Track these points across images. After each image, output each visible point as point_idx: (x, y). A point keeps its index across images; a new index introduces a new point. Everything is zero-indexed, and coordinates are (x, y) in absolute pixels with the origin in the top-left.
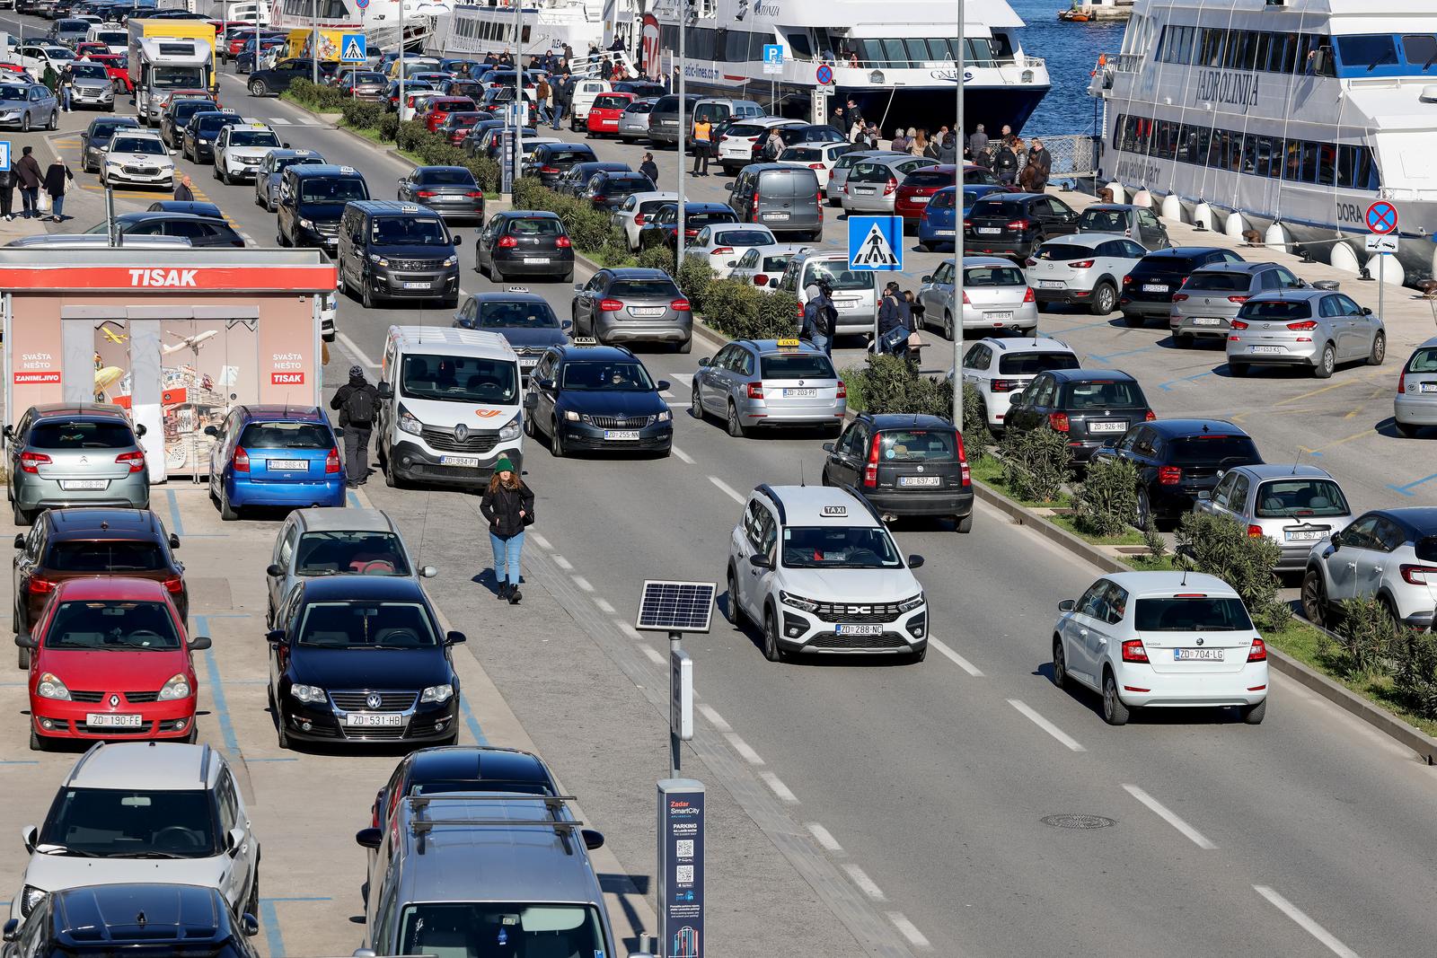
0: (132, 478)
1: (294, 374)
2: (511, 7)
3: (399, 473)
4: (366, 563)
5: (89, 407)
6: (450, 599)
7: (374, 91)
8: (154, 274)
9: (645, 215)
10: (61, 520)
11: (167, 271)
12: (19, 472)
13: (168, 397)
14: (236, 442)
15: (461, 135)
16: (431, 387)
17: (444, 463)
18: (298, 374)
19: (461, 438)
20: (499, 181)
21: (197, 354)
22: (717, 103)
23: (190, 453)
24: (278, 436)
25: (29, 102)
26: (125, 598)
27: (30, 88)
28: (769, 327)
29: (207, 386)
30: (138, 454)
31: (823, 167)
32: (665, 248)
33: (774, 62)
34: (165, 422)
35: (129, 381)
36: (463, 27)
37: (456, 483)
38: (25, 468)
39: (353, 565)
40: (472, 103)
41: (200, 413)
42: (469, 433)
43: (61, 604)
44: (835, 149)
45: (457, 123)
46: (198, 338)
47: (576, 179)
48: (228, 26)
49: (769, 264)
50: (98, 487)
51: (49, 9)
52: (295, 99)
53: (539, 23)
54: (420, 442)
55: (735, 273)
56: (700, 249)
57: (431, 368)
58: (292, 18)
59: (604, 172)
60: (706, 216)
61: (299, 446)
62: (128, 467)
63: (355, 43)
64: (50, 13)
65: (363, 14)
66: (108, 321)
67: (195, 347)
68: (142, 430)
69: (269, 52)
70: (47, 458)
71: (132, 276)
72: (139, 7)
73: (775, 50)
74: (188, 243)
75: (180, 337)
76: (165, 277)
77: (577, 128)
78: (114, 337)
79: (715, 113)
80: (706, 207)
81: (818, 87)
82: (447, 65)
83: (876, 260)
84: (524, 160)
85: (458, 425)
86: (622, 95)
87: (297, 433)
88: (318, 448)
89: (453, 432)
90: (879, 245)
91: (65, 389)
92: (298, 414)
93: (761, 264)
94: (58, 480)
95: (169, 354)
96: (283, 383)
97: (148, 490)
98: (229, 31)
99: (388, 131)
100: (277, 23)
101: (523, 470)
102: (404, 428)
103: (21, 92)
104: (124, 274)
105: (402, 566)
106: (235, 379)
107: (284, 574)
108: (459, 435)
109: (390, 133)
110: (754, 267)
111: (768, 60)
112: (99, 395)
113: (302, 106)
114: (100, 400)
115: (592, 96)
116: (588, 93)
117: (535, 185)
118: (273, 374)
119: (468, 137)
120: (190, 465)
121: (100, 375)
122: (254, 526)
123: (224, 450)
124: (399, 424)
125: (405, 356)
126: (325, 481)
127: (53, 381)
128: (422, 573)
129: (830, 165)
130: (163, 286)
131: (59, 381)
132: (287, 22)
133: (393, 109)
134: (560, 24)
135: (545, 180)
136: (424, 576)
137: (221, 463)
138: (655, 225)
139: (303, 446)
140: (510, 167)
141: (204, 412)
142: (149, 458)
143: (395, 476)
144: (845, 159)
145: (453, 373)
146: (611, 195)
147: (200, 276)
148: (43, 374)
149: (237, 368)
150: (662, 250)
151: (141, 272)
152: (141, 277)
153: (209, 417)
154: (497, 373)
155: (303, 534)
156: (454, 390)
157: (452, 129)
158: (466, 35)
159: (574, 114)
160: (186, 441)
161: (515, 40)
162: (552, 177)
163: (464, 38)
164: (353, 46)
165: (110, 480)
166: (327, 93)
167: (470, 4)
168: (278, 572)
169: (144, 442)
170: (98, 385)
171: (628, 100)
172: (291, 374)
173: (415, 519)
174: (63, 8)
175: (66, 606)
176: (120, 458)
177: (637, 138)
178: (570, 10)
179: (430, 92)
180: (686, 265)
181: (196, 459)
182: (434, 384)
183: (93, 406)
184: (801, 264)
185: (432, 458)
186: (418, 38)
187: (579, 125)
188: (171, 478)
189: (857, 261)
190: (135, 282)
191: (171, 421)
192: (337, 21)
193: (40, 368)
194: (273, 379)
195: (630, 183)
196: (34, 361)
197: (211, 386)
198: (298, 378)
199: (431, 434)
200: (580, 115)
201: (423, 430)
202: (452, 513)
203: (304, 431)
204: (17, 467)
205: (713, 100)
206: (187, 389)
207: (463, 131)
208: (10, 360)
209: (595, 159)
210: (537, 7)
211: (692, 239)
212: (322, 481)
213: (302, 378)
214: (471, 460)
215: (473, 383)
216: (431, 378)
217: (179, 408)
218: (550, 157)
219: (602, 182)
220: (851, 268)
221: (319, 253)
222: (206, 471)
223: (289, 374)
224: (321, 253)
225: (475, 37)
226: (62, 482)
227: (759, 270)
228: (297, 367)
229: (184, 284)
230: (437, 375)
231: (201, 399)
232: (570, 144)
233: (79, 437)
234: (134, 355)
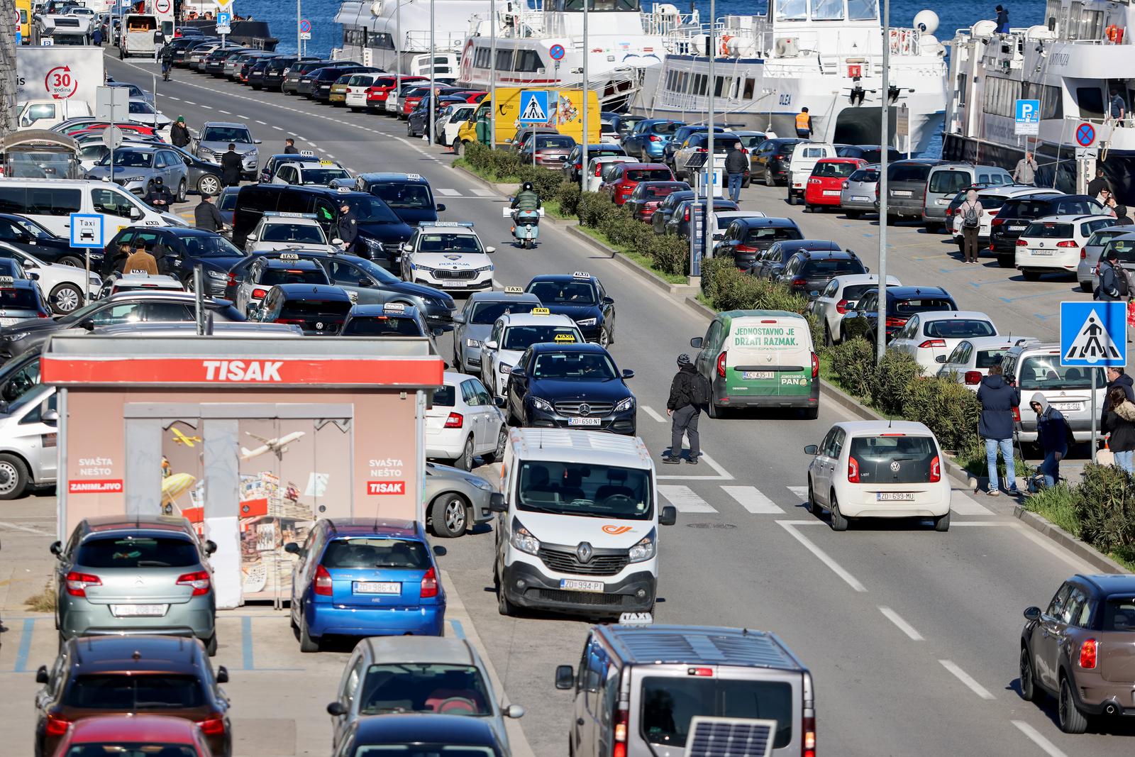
0: (195, 603)
1: (394, 483)
2: (732, 57)
3: (512, 598)
4: (443, 701)
5: (154, 520)
6: (550, 745)
7: (557, 157)
8: (233, 367)
9: (849, 302)
10: (87, 648)
11: (248, 363)
12: (64, 595)
13: (246, 509)
14: (318, 561)
15: (652, 209)
16: (554, 499)
17: (564, 587)
18: (398, 483)
19: (584, 558)
20: (687, 261)
21: (281, 459)
22: (956, 169)
23: (271, 575)
24: (368, 554)
25: (153, 169)
26: (147, 739)
27: (155, 153)
28: (976, 432)
29: (292, 496)
30: (203, 575)
31: (1075, 244)
32: (864, 341)
33: (1028, 120)
34: (243, 538)
35: (202, 490)
36: (675, 82)
37: (579, 611)
38: (70, 591)
39: (429, 702)
40: (668, 171)
41: (284, 527)
42: (594, 553)
43: (72, 746)
44: (1090, 223)
45: (648, 194)
46: (282, 441)
47: (776, 259)
48: (403, 81)
49: (983, 358)
50: (156, 613)
51: (201, 61)
52: (470, 166)
53: (764, 76)
54: (537, 563)
55: (945, 370)
56: (908, 342)
57: (554, 477)
58: (482, 72)
59: (805, 251)
60: (918, 303)
61: (390, 566)
62: (191, 590)
63: (535, 101)
64: (202, 66)
65: (557, 67)
66: (178, 421)
67: (278, 451)
68: (212, 548)
69: (445, 111)
70: (96, 580)
71: (206, 368)
72: (303, 59)
73: (1030, 106)
74: (299, 332)
75: (261, 440)
76: (245, 370)
77: (794, 199)
78: (185, 439)
79: (954, 182)
80: (918, 292)
81: (1077, 150)
82: (650, 126)
83: (1093, 353)
84: (717, 237)
85: (581, 544)
86: (847, 160)
87: (390, 551)
88: (411, 568)
89: (574, 551)
90: (1098, 335)
91: (127, 500)
92: (391, 529)
93: (974, 358)
94: (109, 605)
95: (249, 459)
96: (380, 493)
97: (214, 617)
98: (403, 87)
99: (570, 203)
100: (467, 78)
101: (658, 596)
102: (519, 546)
103: (145, 157)
104: (197, 367)
105: (484, 706)
106: (324, 488)
107: (346, 713)
108: (582, 555)
109: (571, 206)
110: (966, 362)
111: (1021, 118)
112: (167, 507)
113: (477, 174)
114: (167, 512)
115: (812, 162)
116: (808, 159)
117: (726, 266)
118: (369, 483)
119: (659, 210)
120: (270, 589)
121: (168, 483)
122: (336, 659)
123: (306, 570)
124: (513, 541)
125: (522, 463)
126: (419, 606)
127: (114, 491)
128: (506, 713)
129: (1082, 241)
130: (242, 381)
131: (121, 490)
132: (477, 77)
133: (578, 178)
134: (790, 76)
135: (740, 261)
136: (509, 716)
137: (302, 584)
138: (859, 313)
139: (395, 566)
140: (699, 246)
141: (288, 526)
142: (218, 582)
143: (508, 602)
144: (1100, 235)
145: (579, 483)
146: (813, 278)
147: (286, 368)
148: (102, 483)
149: (327, 476)
150: (861, 343)
151: (217, 364)
152: (217, 370)
153: (293, 532)
154: (631, 483)
155: (369, 668)
156: (579, 502)
157: (641, 201)
158: (678, 91)
159: (792, 184)
160: (267, 561)
161: (736, 96)
162: (748, 257)
163: (676, 93)
164: (533, 104)
165: (170, 605)
166: (505, 159)
167: (684, 53)
168: (339, 710)
169: (212, 562)
170: (165, 494)
171: (853, 166)
172: (391, 483)
173: (526, 653)
174: (218, 60)
175: (77, 749)
176: (182, 579)
177: (863, 212)
178: (801, 60)
179: (621, 158)
180: (886, 359)
181: (279, 582)
182: (557, 495)
183: (159, 519)
184: (1016, 359)
185: (550, 582)
186: (623, 94)
187: (796, 197)
188: (249, 603)
189: (1072, 355)
190: (210, 376)
191: (250, 537)
192: (530, 76)
193: (100, 475)
194: (369, 488)
195: (835, 264)
196: (93, 467)
197: (296, 496)
198: (397, 487)
199: (551, 555)
200: (798, 185)
201: (541, 549)
202: (570, 645)
203: (398, 548)
204: (62, 591)
205: (951, 166)
206: (269, 500)
207: (654, 204)
208: (64, 466)
209: (799, 236)
210: (763, 57)
211: (899, 329)
212: (414, 606)
213: (403, 488)
214: (596, 584)
215: (602, 494)
216: (554, 488)
217: (259, 522)
218: (747, 234)
219: (803, 263)
220: (1064, 363)
221: (427, 343)
222: (287, 596)
223: (388, 483)
224: (430, 344)
225: (690, 93)
226: (112, 607)
227: (972, 366)
228: (397, 475)
229: (267, 378)
230: (561, 485)
231: (284, 512)
232: (771, 218)
233: (136, 554)
234: (207, 461)
